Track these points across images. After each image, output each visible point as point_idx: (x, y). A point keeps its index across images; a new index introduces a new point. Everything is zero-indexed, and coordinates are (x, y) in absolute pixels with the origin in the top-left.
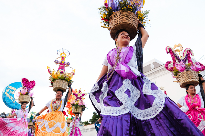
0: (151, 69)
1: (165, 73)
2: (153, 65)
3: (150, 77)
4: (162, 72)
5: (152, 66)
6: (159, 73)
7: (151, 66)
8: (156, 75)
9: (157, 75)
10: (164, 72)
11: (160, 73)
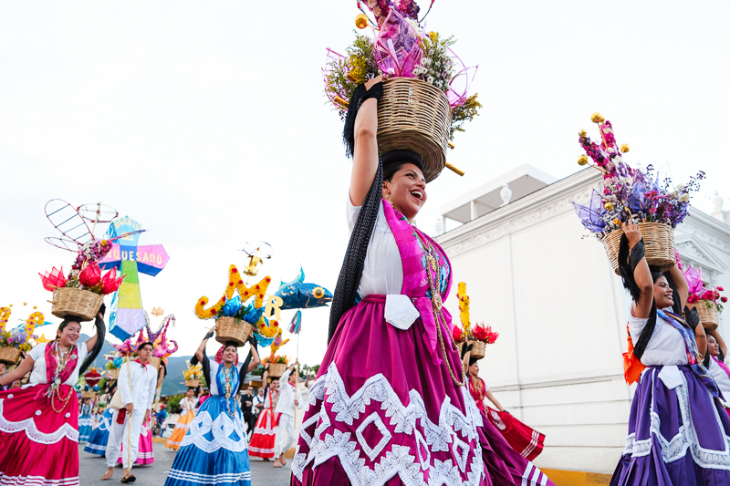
0: (503, 202)
1: (541, 219)
2: (510, 192)
3: (496, 230)
4: (534, 214)
5: (506, 194)
6: (524, 218)
7: (502, 193)
8: (516, 223)
9: (518, 225)
10: (538, 214)
11: (527, 218)
